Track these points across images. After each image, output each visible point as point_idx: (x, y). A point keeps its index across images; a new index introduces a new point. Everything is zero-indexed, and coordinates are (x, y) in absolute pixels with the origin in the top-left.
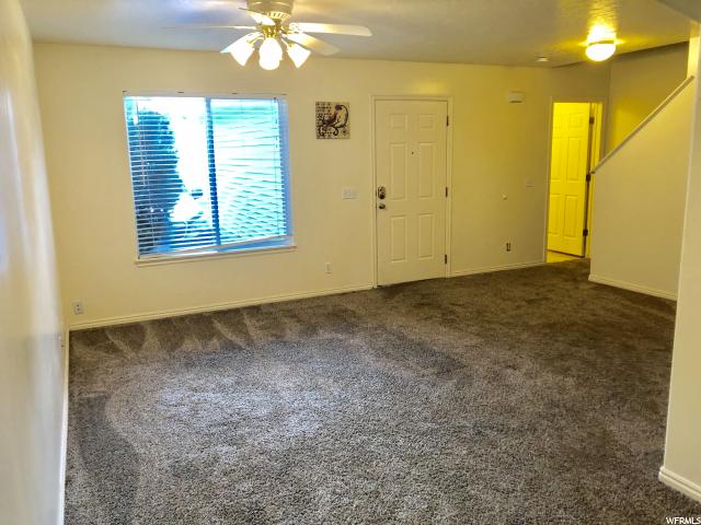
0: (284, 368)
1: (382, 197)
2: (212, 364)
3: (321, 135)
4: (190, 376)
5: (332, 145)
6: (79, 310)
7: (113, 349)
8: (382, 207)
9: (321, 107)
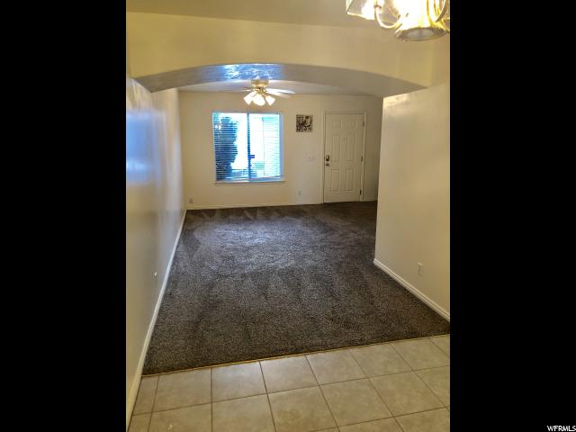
0: (263, 226)
1: (327, 160)
2: (237, 224)
3: (298, 130)
4: (227, 226)
5: (304, 135)
6: (191, 201)
7: (202, 216)
8: (328, 165)
9: (299, 117)
